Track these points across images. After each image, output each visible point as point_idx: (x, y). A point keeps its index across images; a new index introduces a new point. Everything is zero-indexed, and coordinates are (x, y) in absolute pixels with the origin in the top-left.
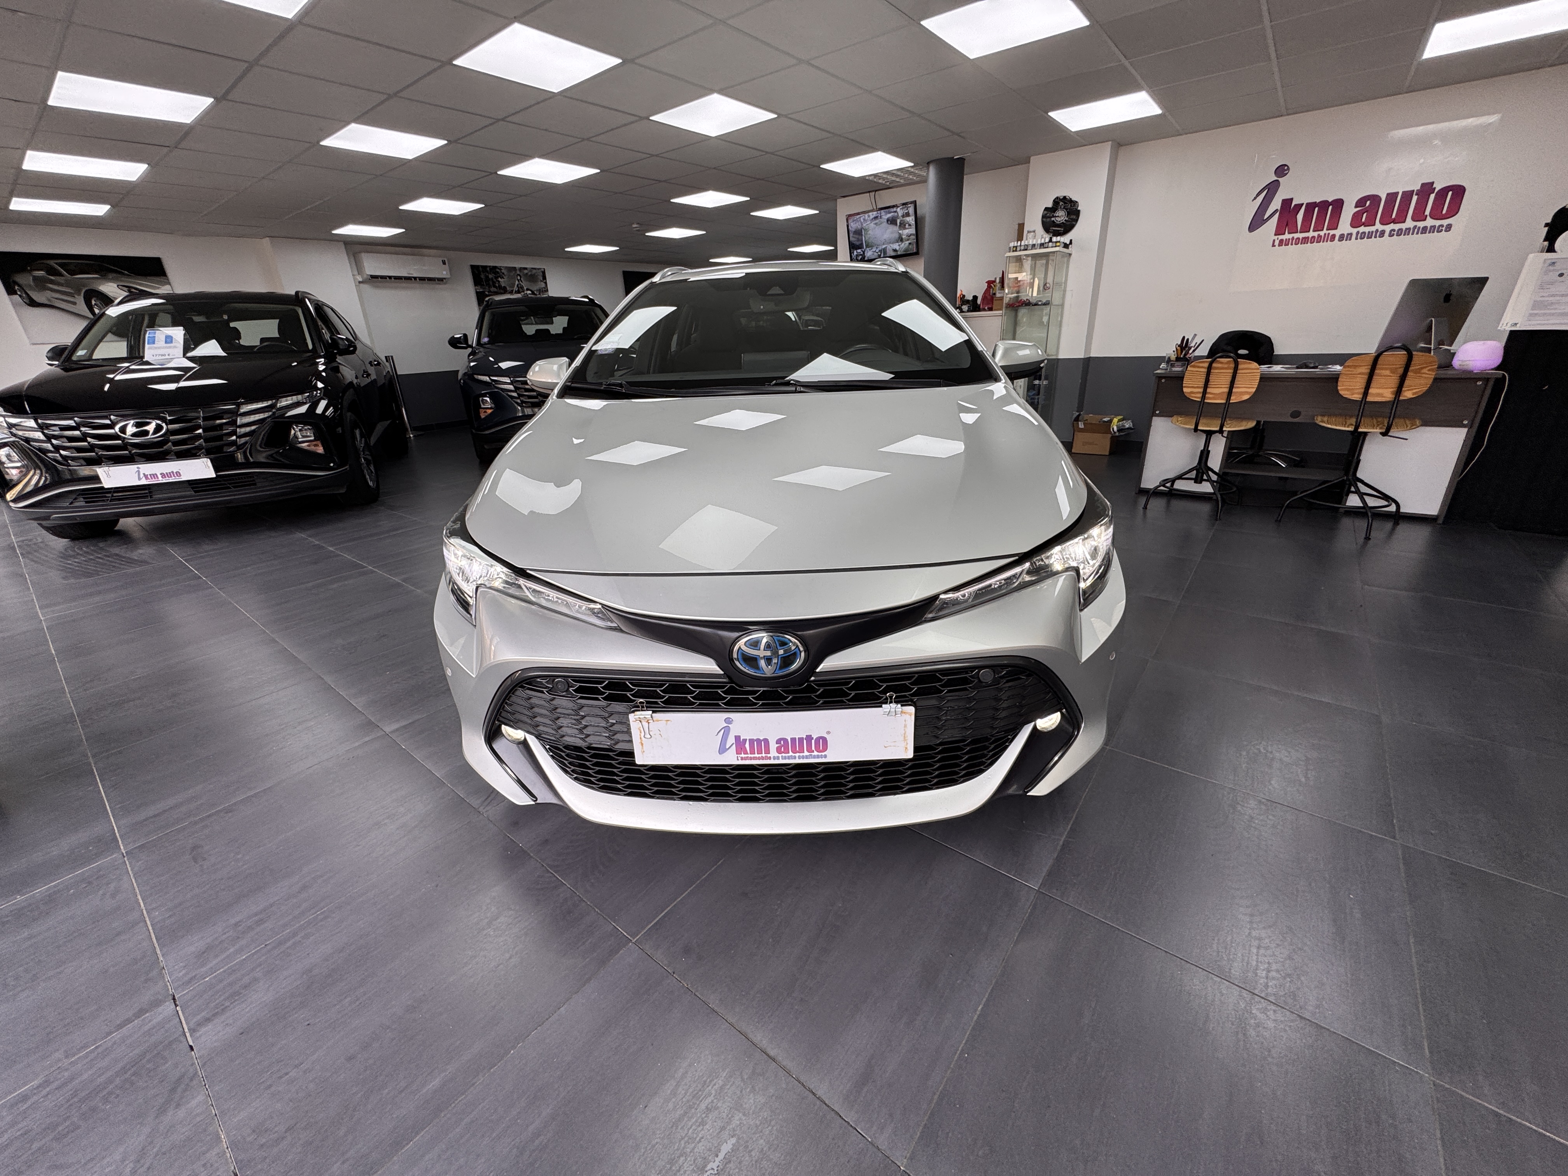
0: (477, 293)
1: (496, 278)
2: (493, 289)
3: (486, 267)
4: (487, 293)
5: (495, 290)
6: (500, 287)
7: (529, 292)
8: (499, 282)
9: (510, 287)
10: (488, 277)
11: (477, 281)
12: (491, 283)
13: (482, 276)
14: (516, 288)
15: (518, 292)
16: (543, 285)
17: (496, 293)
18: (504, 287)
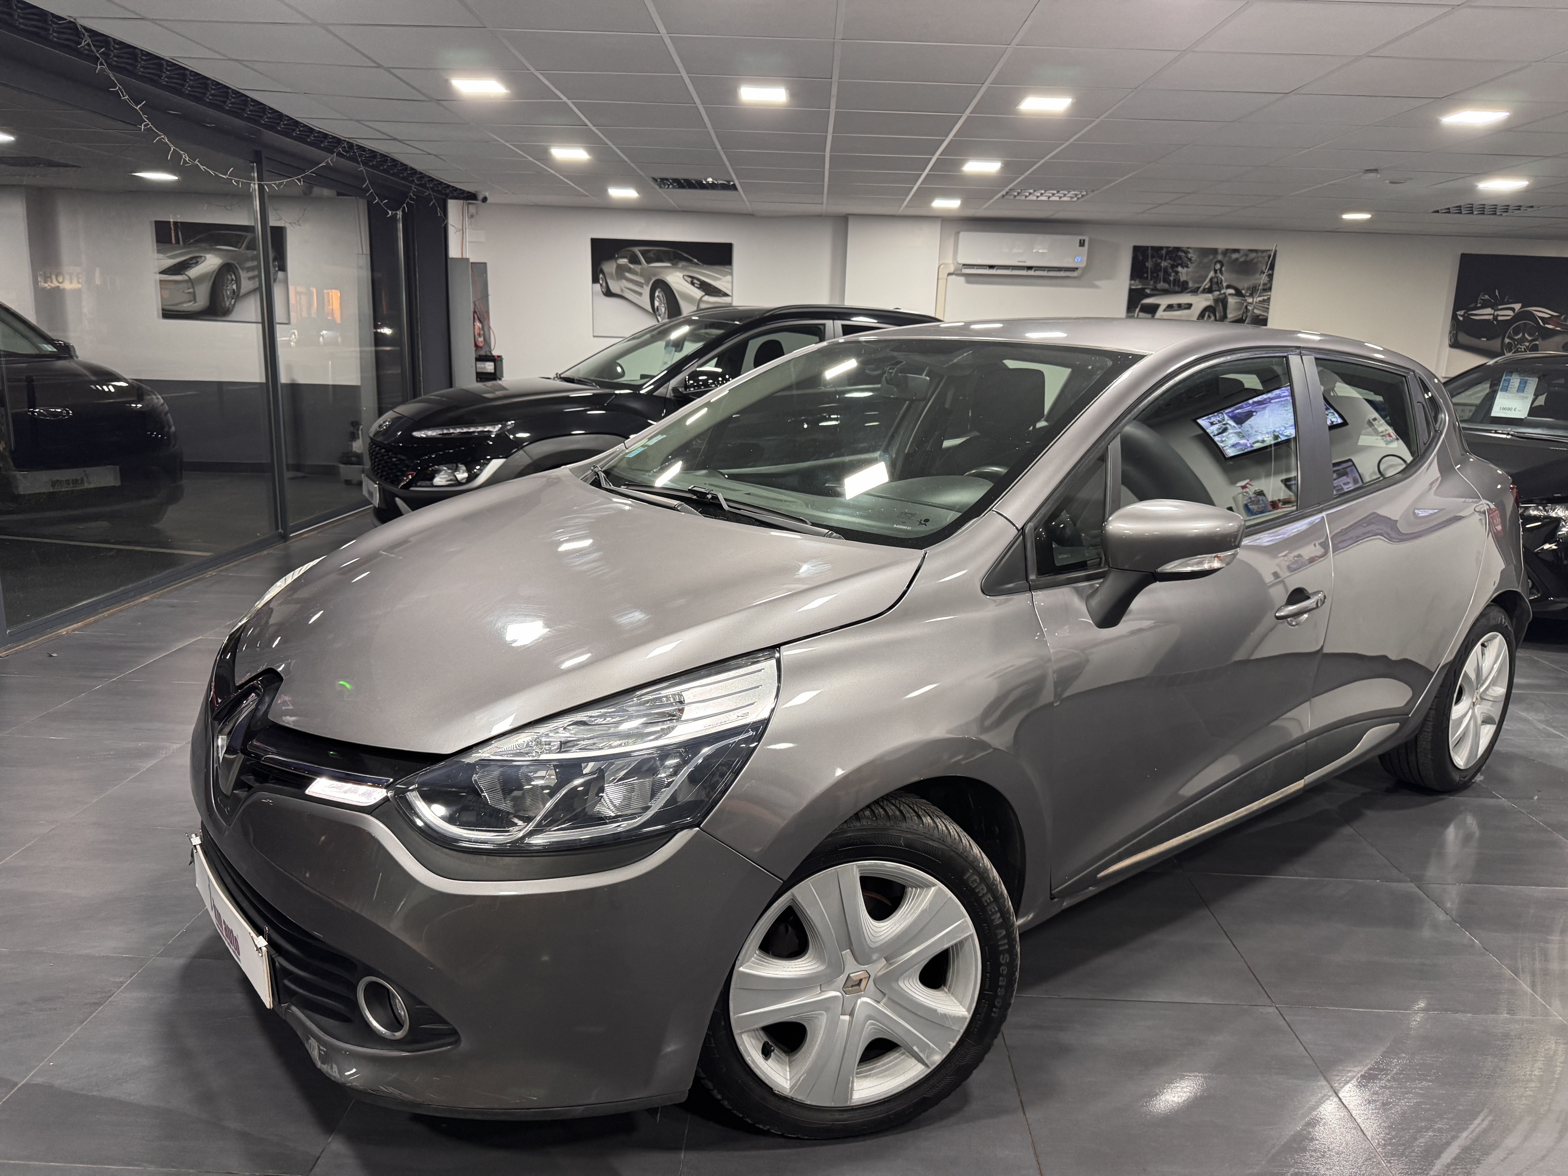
0: (1131, 291)
1: (1173, 267)
2: (1162, 285)
3: (1161, 248)
4: (1148, 291)
5: (1166, 286)
6: (1177, 282)
7: (1232, 291)
8: (1177, 273)
9: (1195, 282)
10: (1159, 264)
11: (1137, 271)
12: (1161, 274)
13: (1149, 264)
14: (1206, 284)
15: (1210, 290)
16: (1264, 278)
17: (1166, 292)
18: (1186, 283)
